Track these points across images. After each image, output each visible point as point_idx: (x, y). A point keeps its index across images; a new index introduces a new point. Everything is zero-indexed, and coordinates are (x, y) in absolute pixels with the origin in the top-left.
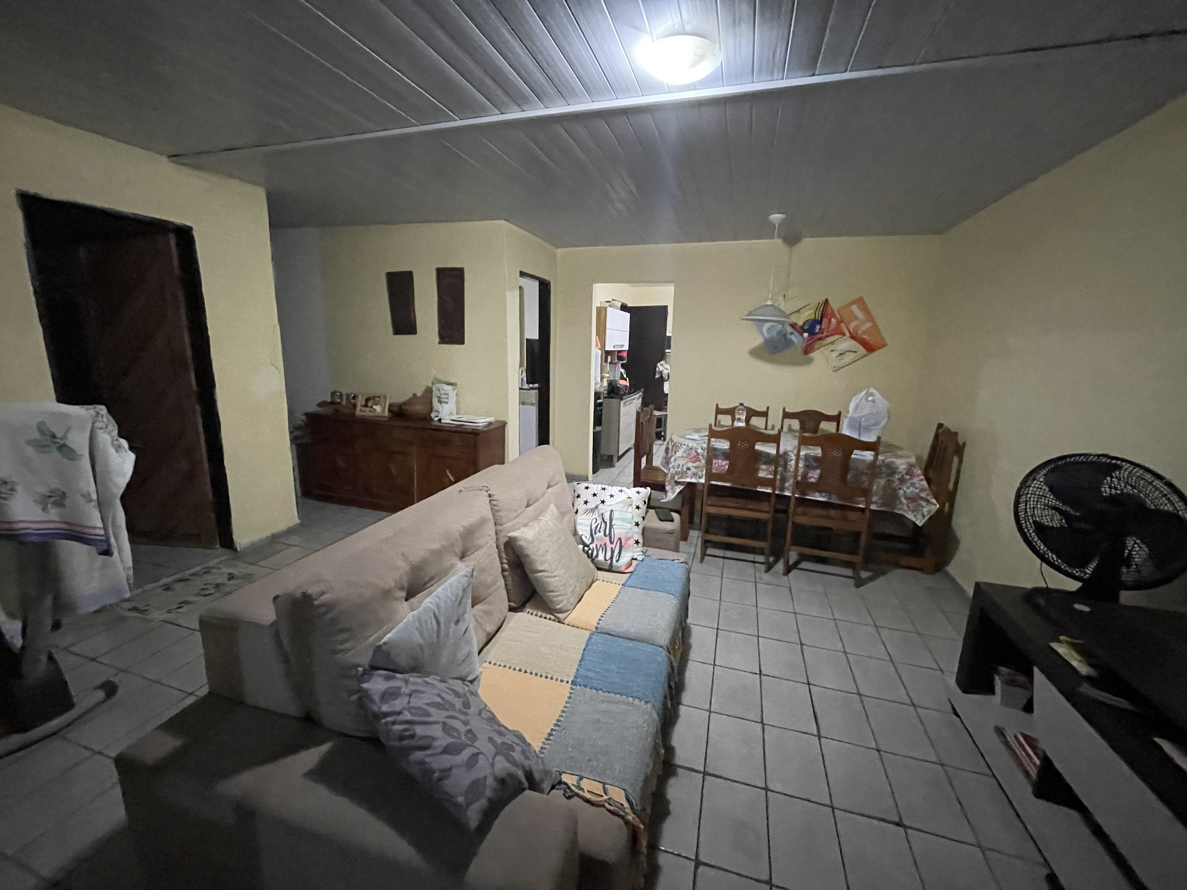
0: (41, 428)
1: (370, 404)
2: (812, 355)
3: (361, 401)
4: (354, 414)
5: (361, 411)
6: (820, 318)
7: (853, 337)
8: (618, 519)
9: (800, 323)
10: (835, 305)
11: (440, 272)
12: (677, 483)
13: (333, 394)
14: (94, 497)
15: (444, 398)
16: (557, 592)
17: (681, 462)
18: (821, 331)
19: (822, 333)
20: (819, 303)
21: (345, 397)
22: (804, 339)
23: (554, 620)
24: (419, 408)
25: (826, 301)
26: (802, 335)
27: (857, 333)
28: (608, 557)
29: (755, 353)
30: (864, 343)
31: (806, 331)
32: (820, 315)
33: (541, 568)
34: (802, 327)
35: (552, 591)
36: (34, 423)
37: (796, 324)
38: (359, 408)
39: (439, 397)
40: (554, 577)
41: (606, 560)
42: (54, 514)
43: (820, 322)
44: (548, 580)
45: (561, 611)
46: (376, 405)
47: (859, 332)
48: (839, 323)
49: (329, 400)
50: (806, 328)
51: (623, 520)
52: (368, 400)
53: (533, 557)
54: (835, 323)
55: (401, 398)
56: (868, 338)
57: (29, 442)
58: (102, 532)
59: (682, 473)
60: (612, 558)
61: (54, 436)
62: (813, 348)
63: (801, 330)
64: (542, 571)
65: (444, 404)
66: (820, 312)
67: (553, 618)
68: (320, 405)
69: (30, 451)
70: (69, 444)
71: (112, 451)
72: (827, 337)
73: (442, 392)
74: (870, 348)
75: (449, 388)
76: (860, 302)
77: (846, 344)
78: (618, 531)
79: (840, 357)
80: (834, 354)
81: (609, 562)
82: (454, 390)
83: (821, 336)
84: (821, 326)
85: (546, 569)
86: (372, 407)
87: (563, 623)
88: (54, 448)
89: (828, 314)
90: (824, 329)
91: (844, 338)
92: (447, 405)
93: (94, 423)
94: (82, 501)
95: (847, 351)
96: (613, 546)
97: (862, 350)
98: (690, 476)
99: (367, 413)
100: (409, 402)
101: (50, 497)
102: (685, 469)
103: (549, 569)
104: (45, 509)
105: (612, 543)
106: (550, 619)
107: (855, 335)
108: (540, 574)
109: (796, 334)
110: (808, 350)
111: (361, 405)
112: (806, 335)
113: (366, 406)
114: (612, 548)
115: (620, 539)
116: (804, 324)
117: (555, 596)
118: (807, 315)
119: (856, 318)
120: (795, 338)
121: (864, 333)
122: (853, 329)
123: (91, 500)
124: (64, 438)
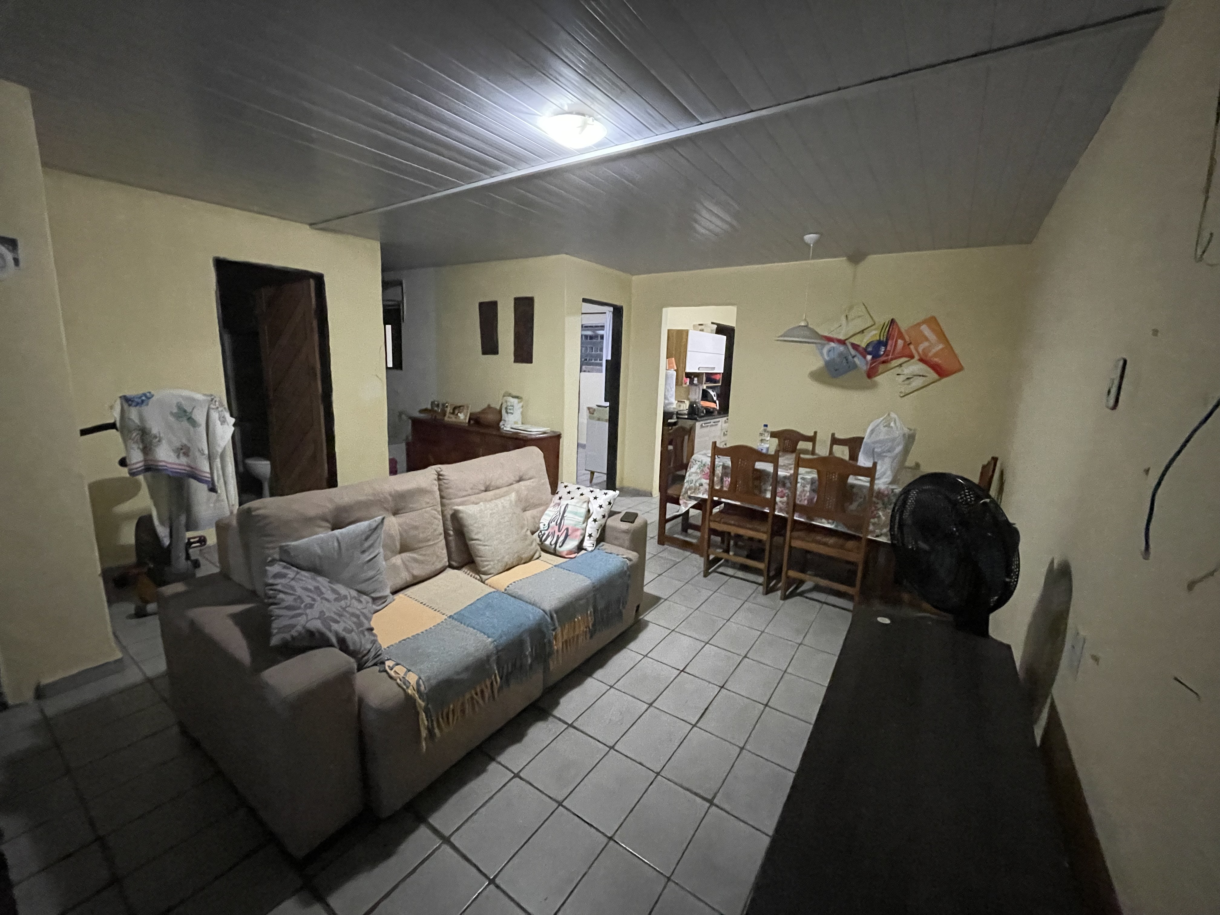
0: (179, 407)
1: (456, 412)
2: (878, 379)
3: (449, 410)
4: (443, 420)
5: (449, 417)
6: (885, 339)
7: (921, 360)
8: (571, 512)
9: (863, 345)
10: (903, 325)
11: (517, 300)
12: (690, 498)
13: (433, 403)
14: (206, 452)
15: (510, 409)
16: (485, 557)
17: (694, 477)
18: (886, 353)
19: (888, 355)
20: (885, 323)
21: (440, 406)
22: (867, 361)
23: (479, 580)
24: (491, 417)
25: (893, 321)
26: (865, 357)
27: (926, 356)
28: (553, 543)
29: (817, 376)
30: (936, 368)
31: (869, 354)
32: (885, 336)
33: (476, 537)
34: (865, 349)
35: (481, 557)
36: (175, 402)
37: (859, 346)
38: (447, 414)
39: (506, 408)
40: (485, 545)
41: (551, 544)
42: (184, 460)
43: (885, 344)
44: (480, 547)
45: (485, 573)
46: (461, 413)
47: (930, 354)
48: (907, 345)
49: (429, 407)
50: (870, 349)
51: (576, 514)
52: (455, 409)
53: (471, 528)
54: (902, 345)
55: (477, 408)
56: (940, 362)
57: (172, 413)
58: (209, 475)
59: (695, 489)
60: (556, 543)
61: (185, 411)
62: (877, 371)
63: (864, 352)
64: (475, 540)
65: (510, 415)
66: (886, 334)
67: (478, 577)
68: (422, 411)
69: (172, 419)
70: (193, 417)
71: (218, 423)
72: (892, 359)
73: (509, 404)
74: (941, 372)
75: (515, 401)
76: (932, 322)
77: (915, 367)
78: (568, 522)
79: (907, 382)
80: (902, 378)
81: (553, 546)
82: (519, 402)
83: (886, 358)
84: (886, 349)
85: (480, 538)
86: (457, 414)
87: (484, 583)
88: (185, 419)
89: (894, 336)
90: (890, 351)
91: (912, 361)
92: (512, 415)
93: (209, 406)
94: (197, 454)
95: (915, 375)
96: (560, 534)
97: (934, 375)
98: (702, 492)
99: (453, 419)
100: (483, 411)
101: (181, 449)
102: (698, 485)
103: (482, 538)
104: (178, 457)
105: (559, 531)
106: (476, 579)
107: (924, 358)
108: (473, 542)
109: (860, 357)
110: (871, 373)
111: (450, 412)
112: (869, 357)
113: (453, 413)
114: (558, 536)
115: (567, 529)
116: (868, 345)
117: (482, 561)
118: (872, 335)
119: (927, 339)
120: (858, 361)
121: (936, 355)
122: (923, 350)
123: (203, 454)
124: (191, 413)
